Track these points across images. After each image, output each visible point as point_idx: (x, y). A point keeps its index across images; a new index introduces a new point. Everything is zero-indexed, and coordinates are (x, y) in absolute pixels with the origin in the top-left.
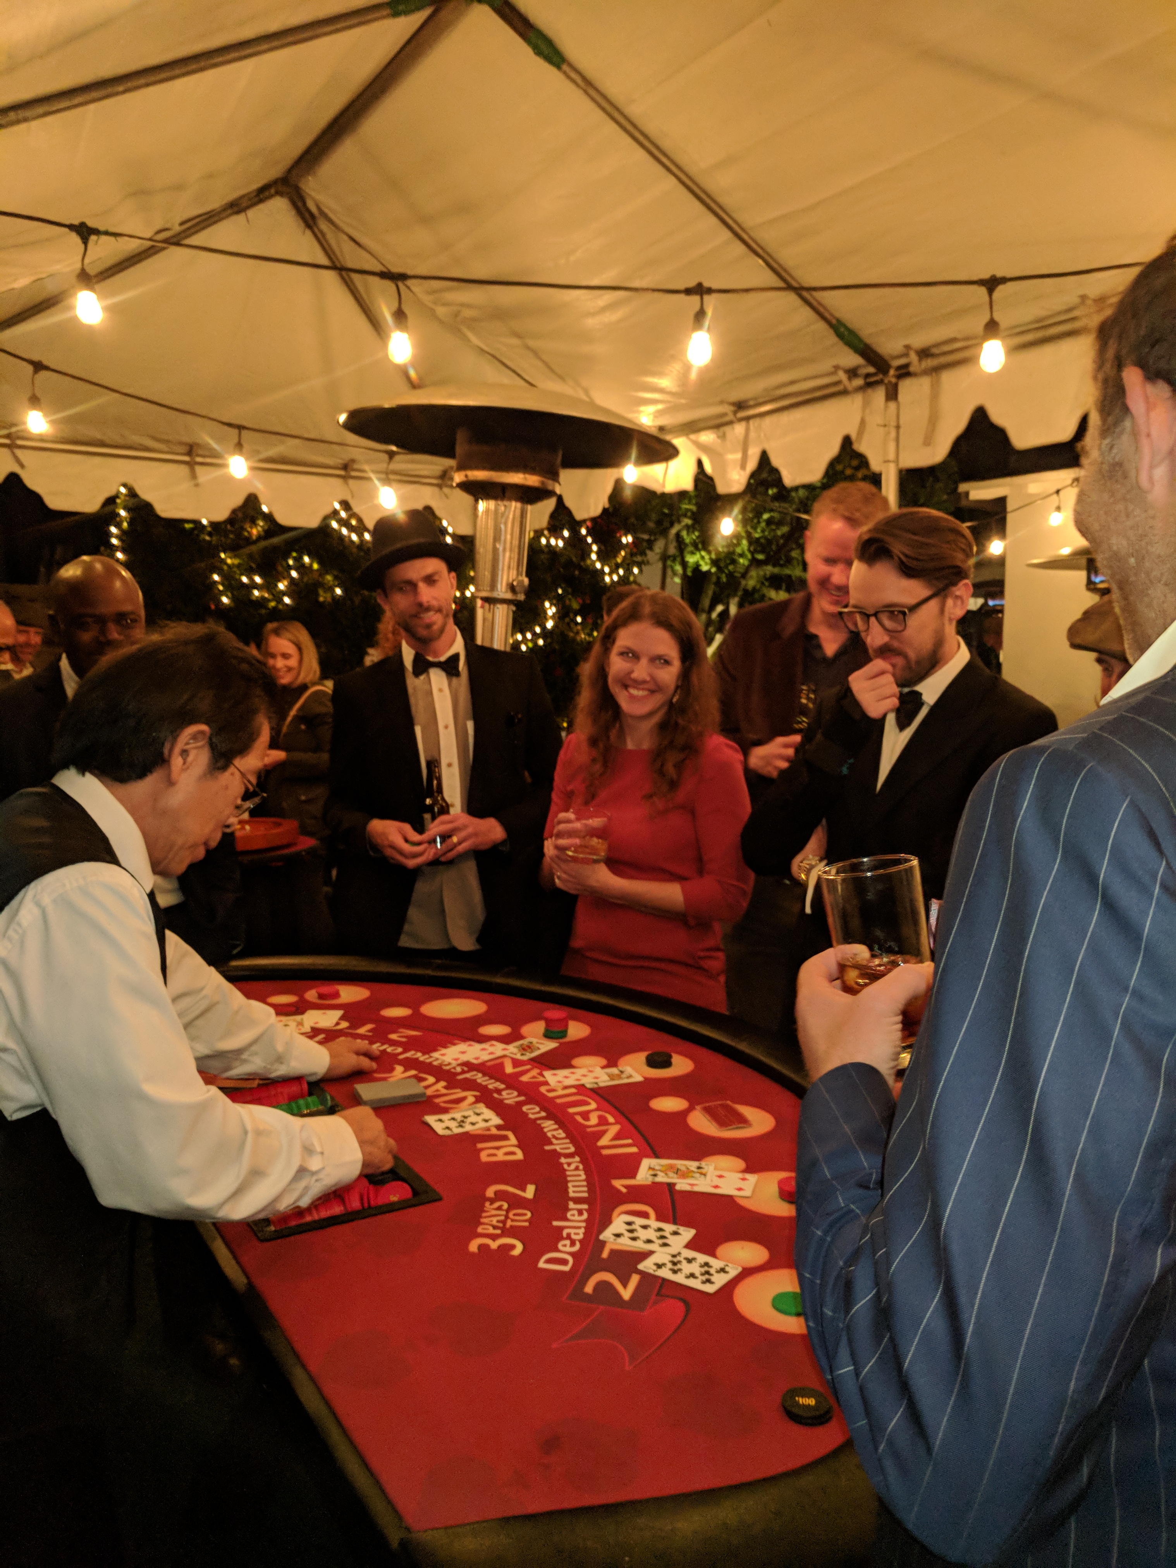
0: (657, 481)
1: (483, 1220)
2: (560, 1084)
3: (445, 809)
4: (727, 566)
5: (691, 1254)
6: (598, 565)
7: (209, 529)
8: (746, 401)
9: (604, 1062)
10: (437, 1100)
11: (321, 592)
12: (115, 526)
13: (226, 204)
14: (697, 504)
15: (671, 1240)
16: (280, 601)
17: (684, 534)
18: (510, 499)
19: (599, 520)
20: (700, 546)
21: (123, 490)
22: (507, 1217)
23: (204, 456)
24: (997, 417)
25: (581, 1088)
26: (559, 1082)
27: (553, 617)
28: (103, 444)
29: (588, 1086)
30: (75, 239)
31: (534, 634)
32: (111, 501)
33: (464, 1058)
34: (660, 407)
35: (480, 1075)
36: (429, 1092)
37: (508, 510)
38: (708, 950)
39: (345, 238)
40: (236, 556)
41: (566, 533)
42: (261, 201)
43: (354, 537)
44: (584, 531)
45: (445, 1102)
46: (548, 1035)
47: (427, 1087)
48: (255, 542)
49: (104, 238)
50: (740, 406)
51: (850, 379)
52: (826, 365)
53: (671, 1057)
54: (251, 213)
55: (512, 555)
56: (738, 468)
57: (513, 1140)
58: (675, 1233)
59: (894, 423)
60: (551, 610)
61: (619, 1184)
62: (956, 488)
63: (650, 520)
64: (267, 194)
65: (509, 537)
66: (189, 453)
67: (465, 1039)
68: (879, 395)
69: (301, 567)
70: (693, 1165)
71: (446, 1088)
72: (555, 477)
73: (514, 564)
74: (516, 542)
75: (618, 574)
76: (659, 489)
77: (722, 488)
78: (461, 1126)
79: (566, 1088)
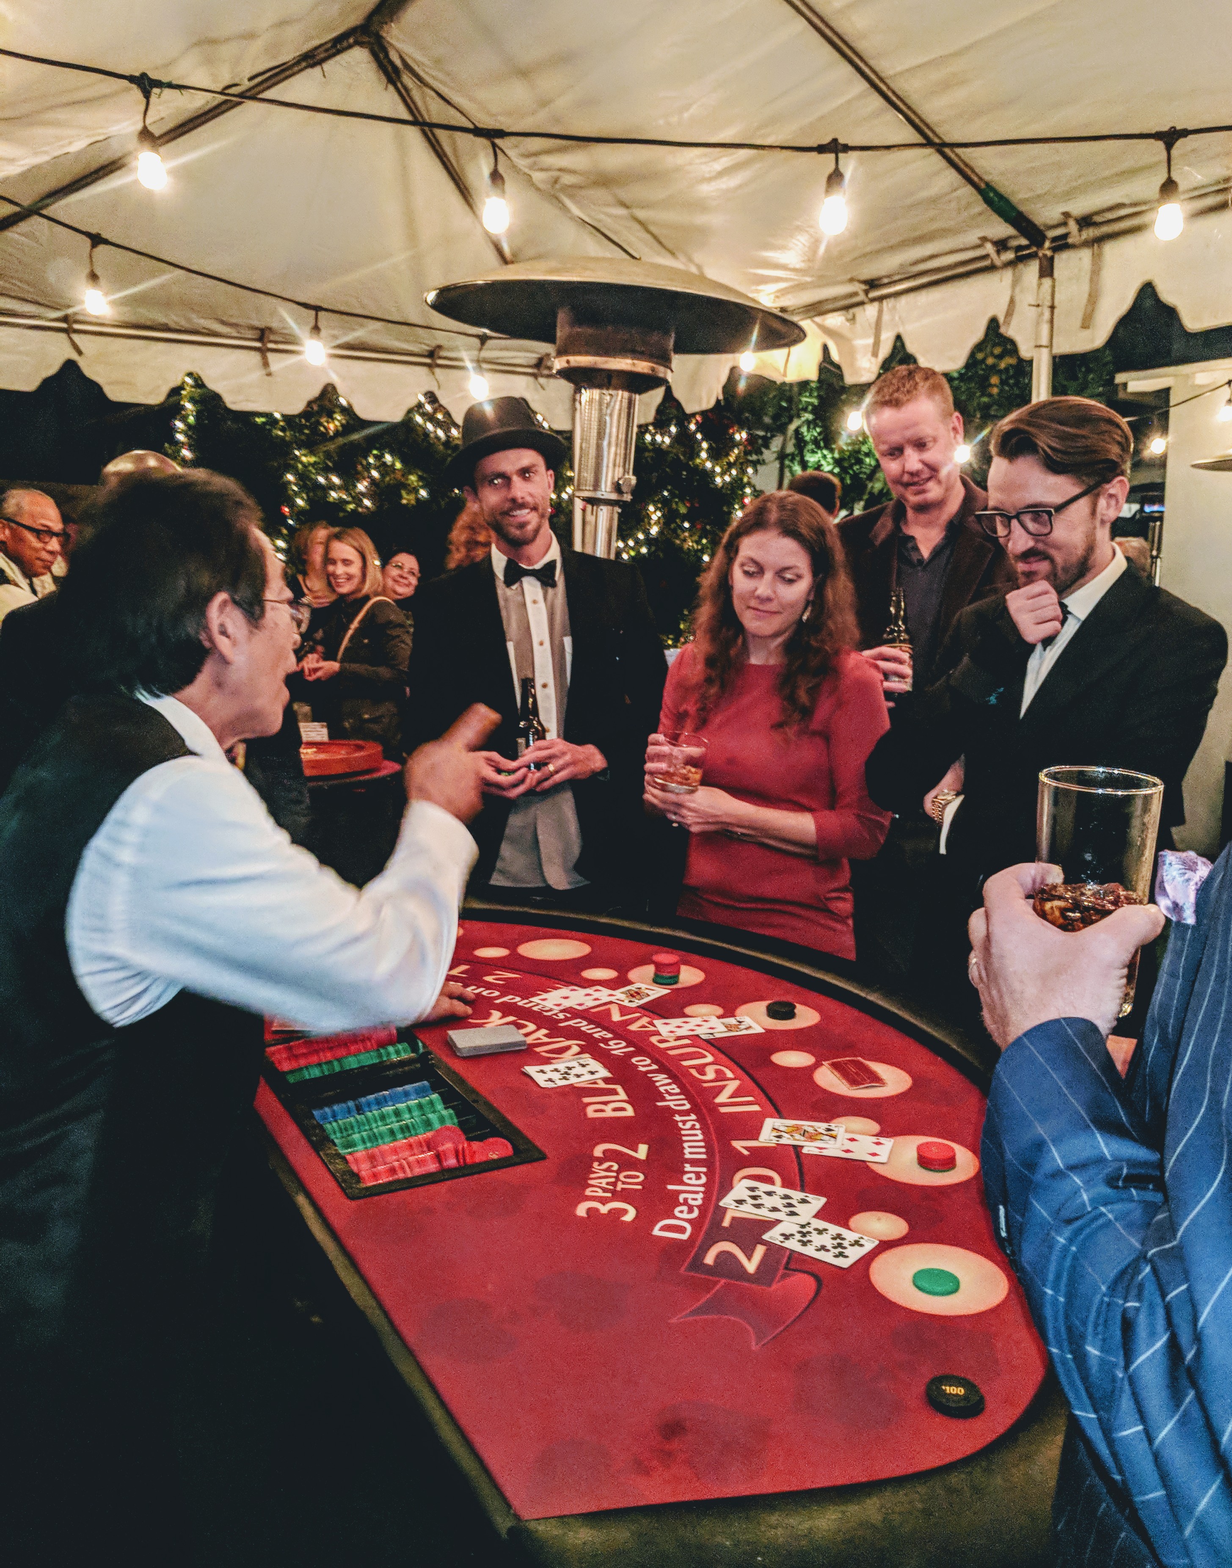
0: (777, 370)
1: (591, 1182)
2: (672, 1034)
3: (541, 734)
4: (851, 466)
5: (821, 1224)
6: (709, 465)
7: (282, 423)
8: (880, 279)
9: (720, 1011)
10: (538, 1050)
11: (404, 493)
12: (180, 420)
13: (300, 55)
14: (819, 397)
15: (799, 1208)
16: (359, 503)
17: (804, 430)
18: (616, 388)
19: (710, 414)
20: (822, 444)
21: (189, 381)
22: (617, 1178)
23: (276, 342)
24: (1167, 296)
25: (695, 1039)
26: (671, 1032)
27: (657, 522)
28: (167, 328)
29: (703, 1037)
30: (136, 93)
31: (637, 542)
32: (176, 391)
33: (567, 1004)
34: (782, 285)
35: (585, 1023)
36: (530, 1040)
37: (613, 400)
38: (834, 890)
39: (433, 94)
40: (312, 453)
41: (673, 429)
42: (339, 52)
43: (441, 433)
44: (693, 427)
45: (547, 1052)
46: (657, 980)
47: (527, 1035)
48: (332, 438)
49: (167, 92)
50: (872, 284)
51: (998, 252)
52: (972, 237)
53: (795, 1007)
54: (327, 66)
55: (618, 451)
56: (870, 354)
57: (623, 1095)
58: (804, 1201)
59: (1048, 303)
60: (656, 516)
61: (739, 1145)
62: (1113, 378)
63: (766, 414)
64: (345, 44)
65: (614, 430)
66: (260, 339)
67: (568, 983)
68: (1032, 269)
69: (383, 468)
70: (821, 1126)
71: (546, 1035)
72: (666, 361)
73: (620, 460)
74: (622, 436)
75: (730, 475)
76: (779, 380)
77: (850, 379)
78: (565, 1078)
79: (679, 1038)
